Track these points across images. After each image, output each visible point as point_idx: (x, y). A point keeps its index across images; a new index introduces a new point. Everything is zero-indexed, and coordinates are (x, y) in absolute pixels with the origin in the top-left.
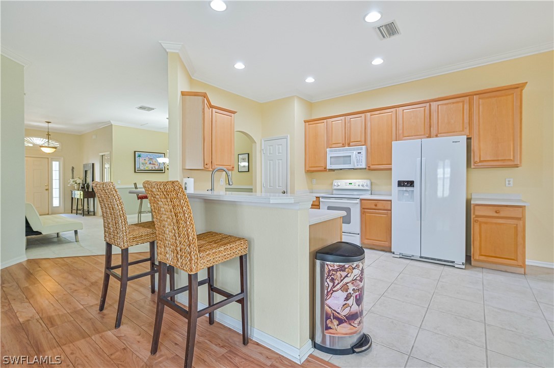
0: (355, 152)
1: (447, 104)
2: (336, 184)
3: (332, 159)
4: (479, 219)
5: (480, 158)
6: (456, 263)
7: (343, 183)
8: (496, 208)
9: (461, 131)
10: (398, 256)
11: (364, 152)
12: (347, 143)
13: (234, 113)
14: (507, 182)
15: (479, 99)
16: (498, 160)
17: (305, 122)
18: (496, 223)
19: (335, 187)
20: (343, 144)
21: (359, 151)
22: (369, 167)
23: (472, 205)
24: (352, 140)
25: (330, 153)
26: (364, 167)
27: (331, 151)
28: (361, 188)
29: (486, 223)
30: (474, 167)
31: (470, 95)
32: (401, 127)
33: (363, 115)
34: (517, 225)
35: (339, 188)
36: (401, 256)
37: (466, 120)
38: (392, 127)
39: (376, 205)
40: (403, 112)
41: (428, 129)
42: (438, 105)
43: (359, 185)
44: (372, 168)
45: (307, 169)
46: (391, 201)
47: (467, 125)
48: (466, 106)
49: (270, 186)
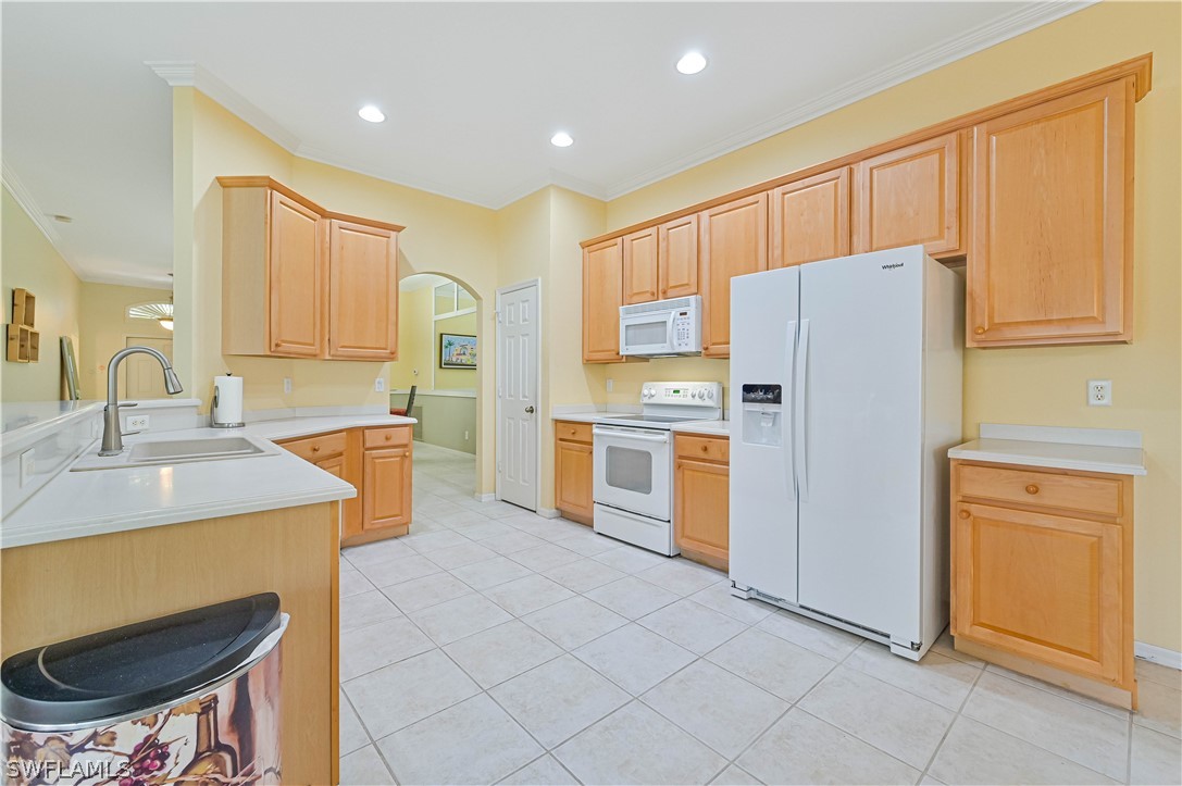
0: (673, 313)
1: (897, 162)
2: (646, 392)
3: (631, 332)
4: (973, 508)
5: (991, 317)
6: (892, 639)
7: (660, 391)
8: (1028, 478)
9: (935, 239)
10: (745, 595)
11: (692, 311)
12: (661, 292)
13: (398, 229)
14: (1093, 392)
15: (989, 134)
16: (1050, 322)
17: (584, 246)
18: (1027, 528)
19: (646, 400)
20: (653, 294)
21: (683, 310)
22: (706, 349)
23: (952, 464)
24: (672, 284)
25: (627, 317)
26: (694, 350)
27: (628, 312)
28: (697, 402)
29: (996, 523)
30: (975, 345)
31: (959, 128)
32: (777, 240)
33: (693, 218)
34: (1100, 538)
35: (652, 401)
36: (753, 594)
37: (950, 202)
38: (757, 244)
39: (705, 449)
40: (783, 198)
41: (846, 238)
42: (871, 170)
43: (693, 396)
44: (712, 352)
45: (586, 357)
46: (727, 438)
47: (951, 219)
48: (951, 163)
49: (510, 396)
